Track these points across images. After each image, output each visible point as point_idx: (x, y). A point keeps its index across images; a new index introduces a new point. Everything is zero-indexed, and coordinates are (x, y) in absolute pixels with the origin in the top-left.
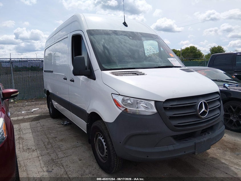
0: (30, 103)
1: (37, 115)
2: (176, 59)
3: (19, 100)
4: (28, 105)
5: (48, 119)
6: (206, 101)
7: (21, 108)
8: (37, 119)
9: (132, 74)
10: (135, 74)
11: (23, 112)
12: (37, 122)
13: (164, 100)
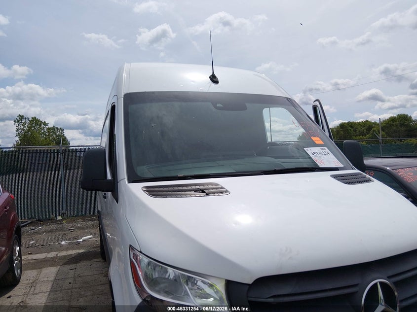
0: (84, 224)
1: (81, 251)
2: (327, 150)
3: (72, 216)
4: (79, 228)
5: (96, 260)
6: (389, 278)
7: (65, 233)
8: (75, 260)
9: (193, 193)
10: (203, 191)
11: (63, 243)
12: (73, 266)
13: (250, 281)
